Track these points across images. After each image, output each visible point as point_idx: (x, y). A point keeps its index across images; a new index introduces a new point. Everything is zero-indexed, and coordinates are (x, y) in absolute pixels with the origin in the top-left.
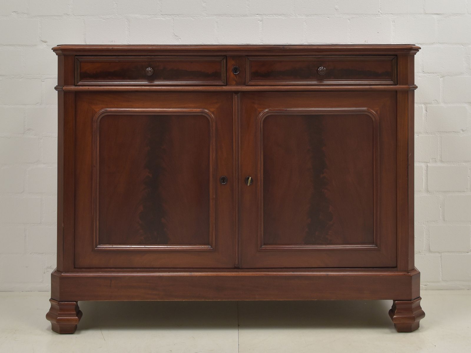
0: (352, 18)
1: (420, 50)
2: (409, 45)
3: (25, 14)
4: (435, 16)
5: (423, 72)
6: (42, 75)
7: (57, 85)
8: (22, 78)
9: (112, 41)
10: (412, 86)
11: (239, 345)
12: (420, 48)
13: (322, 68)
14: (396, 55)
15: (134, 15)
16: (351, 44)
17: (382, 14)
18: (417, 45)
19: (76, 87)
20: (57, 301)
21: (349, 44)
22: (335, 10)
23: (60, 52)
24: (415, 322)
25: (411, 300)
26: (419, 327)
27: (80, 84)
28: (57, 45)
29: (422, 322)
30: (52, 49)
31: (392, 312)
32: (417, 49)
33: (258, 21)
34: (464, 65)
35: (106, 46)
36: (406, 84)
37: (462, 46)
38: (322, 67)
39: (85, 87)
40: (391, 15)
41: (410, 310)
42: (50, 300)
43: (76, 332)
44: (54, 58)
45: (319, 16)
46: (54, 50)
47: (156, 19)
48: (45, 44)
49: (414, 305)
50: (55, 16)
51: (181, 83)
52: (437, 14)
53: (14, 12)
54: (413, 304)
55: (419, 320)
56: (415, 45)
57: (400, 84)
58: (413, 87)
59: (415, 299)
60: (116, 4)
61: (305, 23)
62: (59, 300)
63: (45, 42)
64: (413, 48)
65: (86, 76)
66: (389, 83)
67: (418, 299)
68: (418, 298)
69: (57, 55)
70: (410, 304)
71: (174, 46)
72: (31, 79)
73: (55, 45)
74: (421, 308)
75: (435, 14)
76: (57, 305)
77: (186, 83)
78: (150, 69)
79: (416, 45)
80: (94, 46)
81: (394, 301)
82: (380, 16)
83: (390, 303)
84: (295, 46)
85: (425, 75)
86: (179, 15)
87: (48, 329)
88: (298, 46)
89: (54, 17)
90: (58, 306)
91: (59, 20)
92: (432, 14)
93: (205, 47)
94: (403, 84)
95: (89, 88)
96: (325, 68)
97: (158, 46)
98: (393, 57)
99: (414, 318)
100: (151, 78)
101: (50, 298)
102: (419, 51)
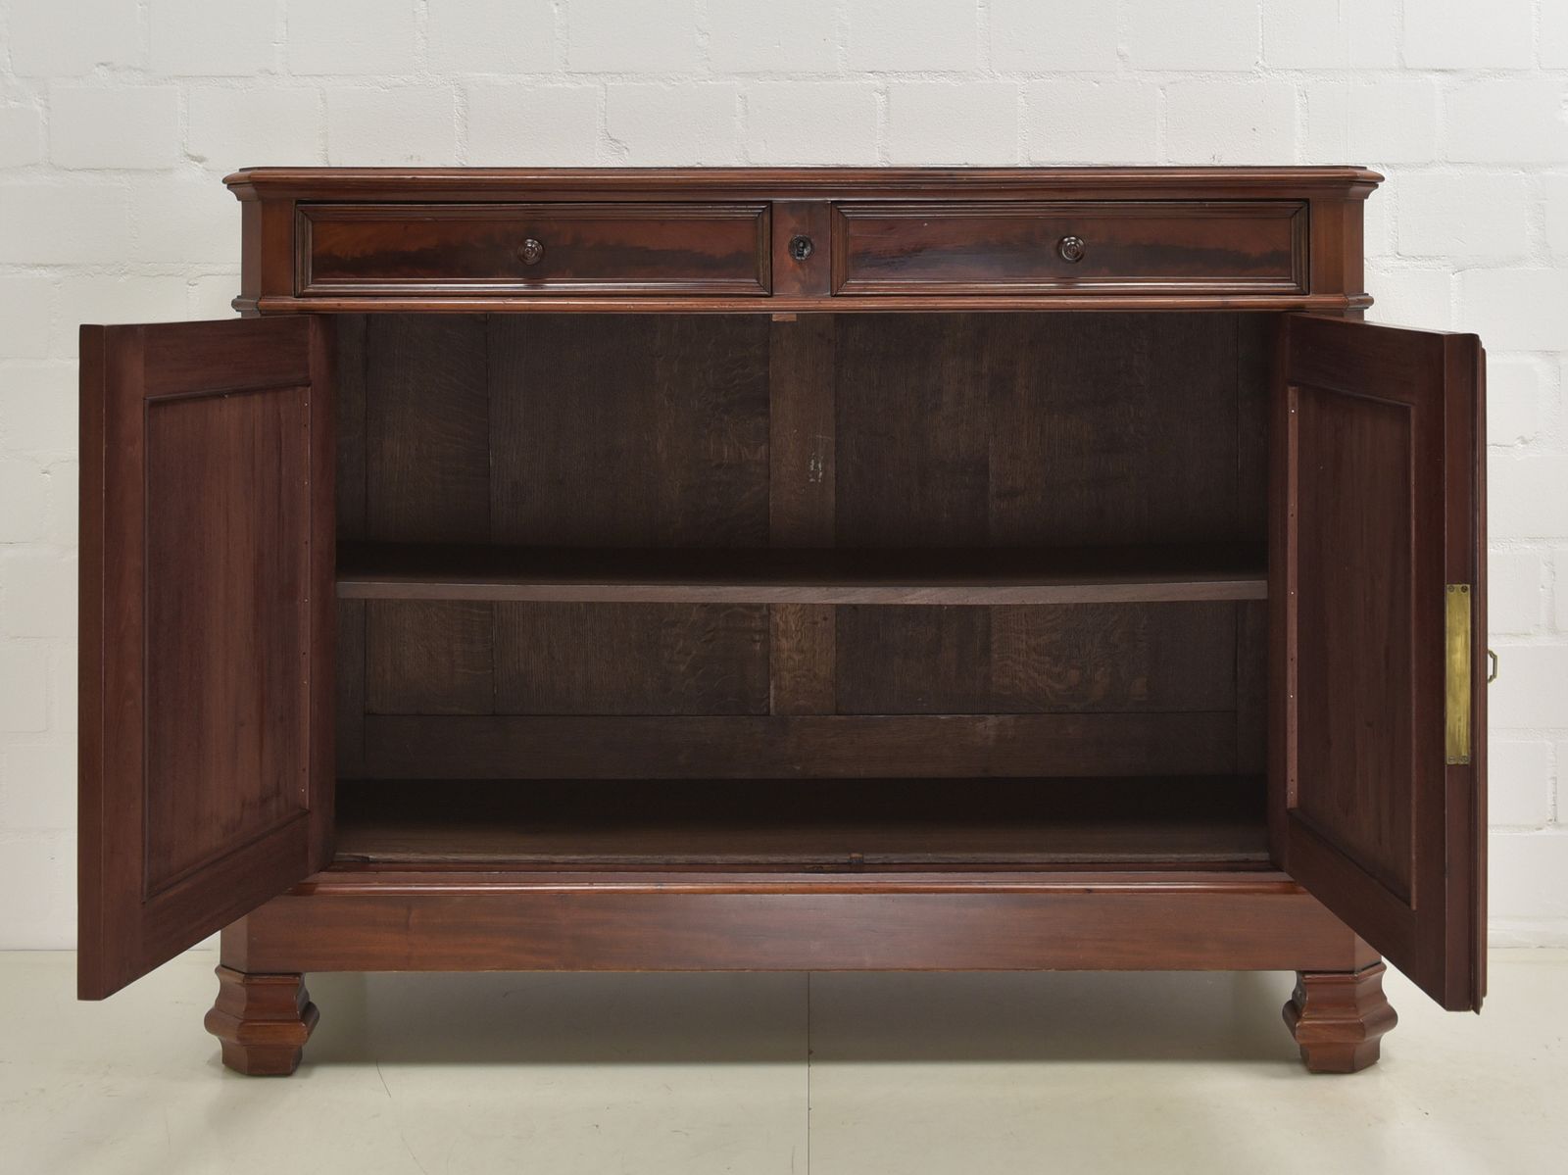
0: (1171, 83)
1: (1380, 184)
2: (1347, 167)
3: (135, 70)
4: (1435, 78)
5: (1398, 253)
6: (191, 263)
7: (240, 294)
8: (126, 273)
9: (412, 157)
10: (1355, 298)
11: (809, 1109)
12: (1382, 179)
13: (1072, 240)
14: (1307, 201)
15: (479, 74)
16: (1168, 165)
17: (1265, 70)
18: (1373, 169)
19: (301, 302)
20: (239, 972)
21: (1163, 165)
22: (1118, 60)
23: (250, 190)
24: (1367, 1039)
25: (1352, 972)
26: (1377, 1056)
27: (311, 290)
28: (241, 170)
29: (1388, 1040)
30: (224, 181)
31: (1294, 1008)
32: (1373, 182)
33: (875, 94)
34: (1528, 233)
35: (395, 172)
36: (1338, 290)
37: (1521, 172)
38: (1073, 238)
39: (327, 299)
40: (1296, 73)
41: (1350, 1003)
42: (217, 971)
43: (300, 1071)
44: (231, 208)
45: (1069, 77)
46: (232, 183)
47: (549, 85)
48: (200, 166)
49: (1361, 989)
50: (230, 77)
51: (629, 287)
52: (1442, 71)
53: (102, 64)
54: (1359, 983)
55: (1378, 1036)
56: (1365, 168)
57: (1318, 292)
58: (1361, 302)
59: (1363, 970)
60: (425, 38)
61: (1023, 100)
62: (245, 970)
63: (200, 160)
64: (1358, 177)
65: (329, 266)
66: (1284, 287)
67: (1375, 968)
68: (1376, 964)
69: (238, 200)
70: (1353, 983)
71: (609, 172)
72: (154, 277)
73: (233, 169)
74: (1385, 998)
75: (1436, 71)
76: (240, 984)
77: (645, 287)
78: (532, 243)
79: (1369, 168)
80: (355, 171)
81: (1301, 973)
82: (1260, 77)
83: (1285, 982)
84: (987, 172)
85: (1404, 264)
86: (625, 76)
87: (211, 1063)
88: (996, 172)
89: (229, 81)
90: (243, 990)
91: (244, 91)
92: (1427, 70)
93: (702, 175)
94: (1326, 292)
95: (339, 305)
96: (1081, 242)
97: (558, 172)
98: (1296, 204)
99: (1361, 1030)
100: (534, 273)
101: (217, 962)
102: (1377, 186)
